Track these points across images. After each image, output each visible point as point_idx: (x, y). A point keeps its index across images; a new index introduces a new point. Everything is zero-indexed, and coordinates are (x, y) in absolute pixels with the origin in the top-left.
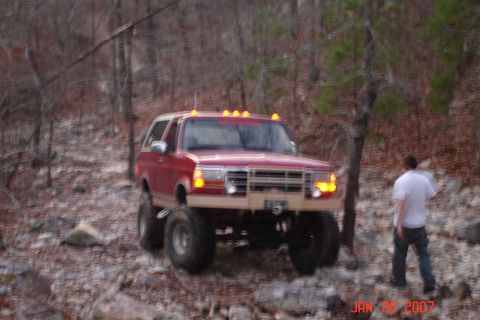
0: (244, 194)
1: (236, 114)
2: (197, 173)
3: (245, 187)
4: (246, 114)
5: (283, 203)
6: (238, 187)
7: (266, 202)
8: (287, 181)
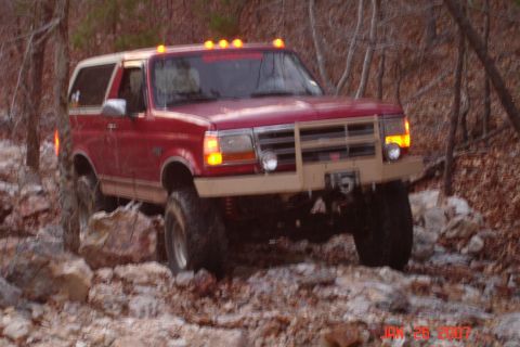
0: (292, 168)
1: (223, 44)
2: (211, 144)
3: (293, 156)
4: (238, 43)
5: (353, 176)
6: (280, 158)
7: (327, 176)
8: (347, 140)
